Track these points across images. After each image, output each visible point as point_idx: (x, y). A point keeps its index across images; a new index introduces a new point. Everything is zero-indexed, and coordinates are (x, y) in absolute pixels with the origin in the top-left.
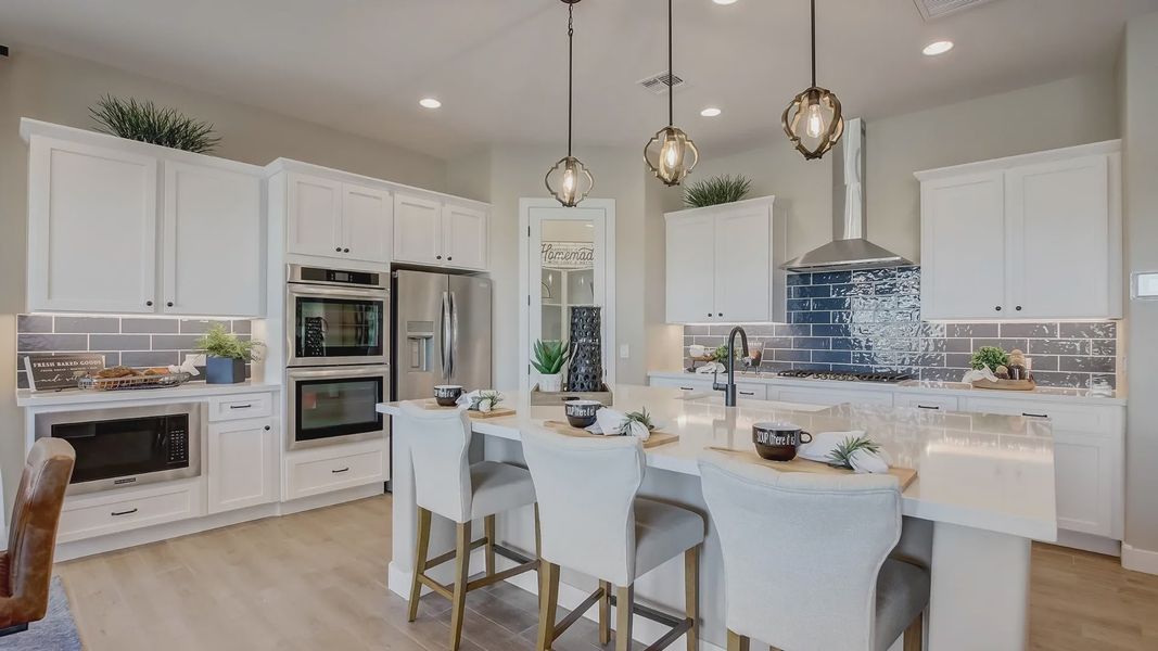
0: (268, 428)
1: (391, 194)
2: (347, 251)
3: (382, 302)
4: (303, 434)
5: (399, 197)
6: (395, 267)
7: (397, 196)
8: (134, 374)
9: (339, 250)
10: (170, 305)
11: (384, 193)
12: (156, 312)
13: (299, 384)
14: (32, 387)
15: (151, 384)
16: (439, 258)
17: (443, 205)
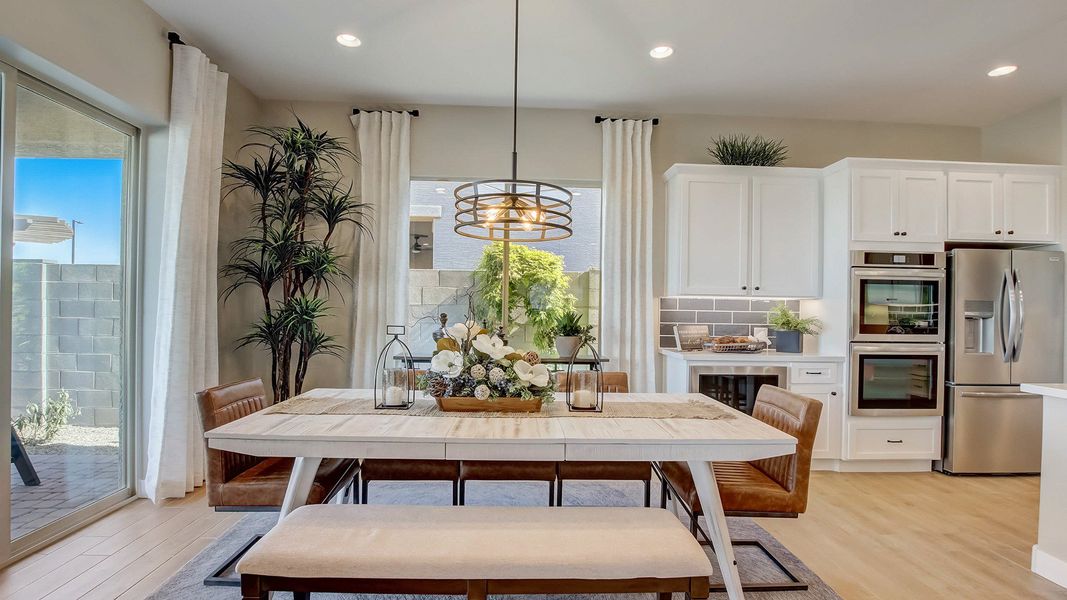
0: (834, 394)
1: (946, 174)
2: (904, 234)
3: (937, 282)
4: (865, 403)
5: (954, 175)
6: (949, 246)
7: (951, 174)
8: (734, 342)
9: (897, 234)
10: (757, 289)
11: (939, 174)
12: (747, 295)
13: (862, 358)
14: (679, 348)
15: (743, 350)
16: (997, 233)
17: (1002, 175)
